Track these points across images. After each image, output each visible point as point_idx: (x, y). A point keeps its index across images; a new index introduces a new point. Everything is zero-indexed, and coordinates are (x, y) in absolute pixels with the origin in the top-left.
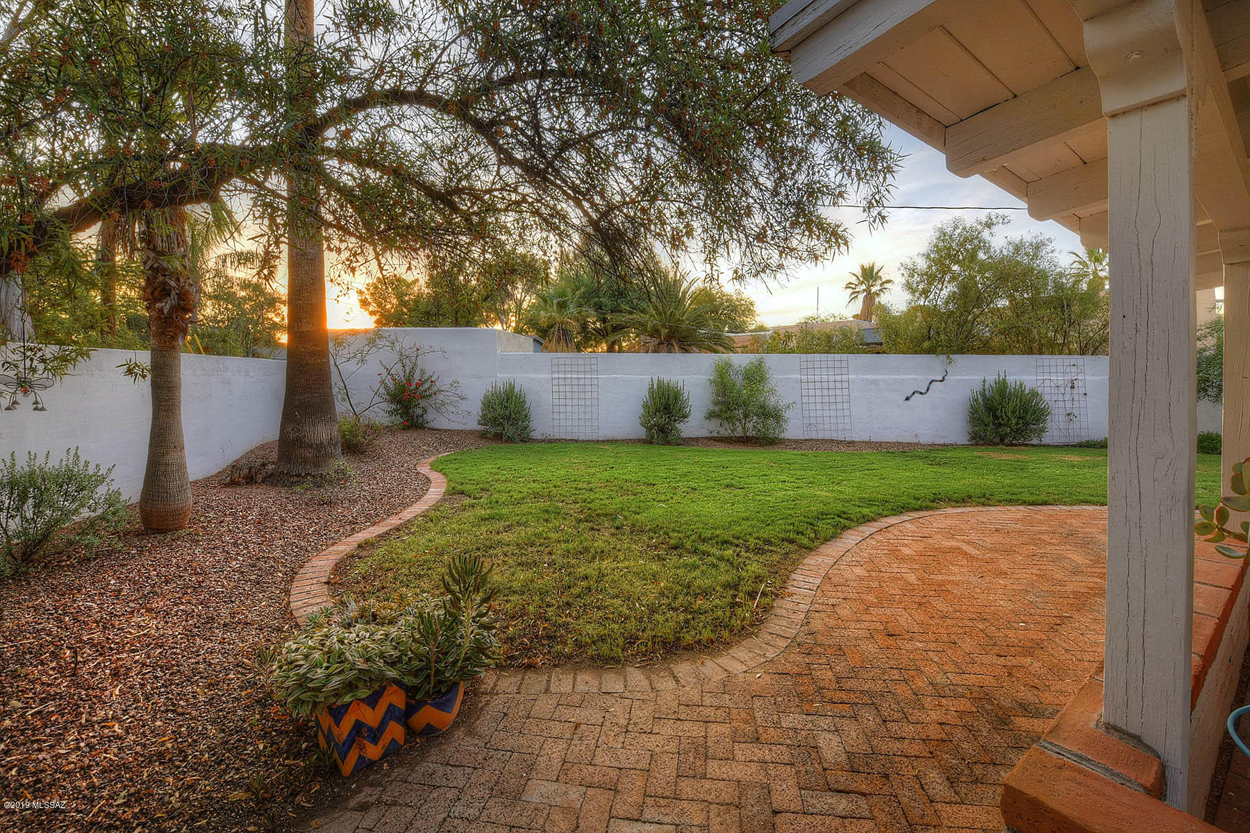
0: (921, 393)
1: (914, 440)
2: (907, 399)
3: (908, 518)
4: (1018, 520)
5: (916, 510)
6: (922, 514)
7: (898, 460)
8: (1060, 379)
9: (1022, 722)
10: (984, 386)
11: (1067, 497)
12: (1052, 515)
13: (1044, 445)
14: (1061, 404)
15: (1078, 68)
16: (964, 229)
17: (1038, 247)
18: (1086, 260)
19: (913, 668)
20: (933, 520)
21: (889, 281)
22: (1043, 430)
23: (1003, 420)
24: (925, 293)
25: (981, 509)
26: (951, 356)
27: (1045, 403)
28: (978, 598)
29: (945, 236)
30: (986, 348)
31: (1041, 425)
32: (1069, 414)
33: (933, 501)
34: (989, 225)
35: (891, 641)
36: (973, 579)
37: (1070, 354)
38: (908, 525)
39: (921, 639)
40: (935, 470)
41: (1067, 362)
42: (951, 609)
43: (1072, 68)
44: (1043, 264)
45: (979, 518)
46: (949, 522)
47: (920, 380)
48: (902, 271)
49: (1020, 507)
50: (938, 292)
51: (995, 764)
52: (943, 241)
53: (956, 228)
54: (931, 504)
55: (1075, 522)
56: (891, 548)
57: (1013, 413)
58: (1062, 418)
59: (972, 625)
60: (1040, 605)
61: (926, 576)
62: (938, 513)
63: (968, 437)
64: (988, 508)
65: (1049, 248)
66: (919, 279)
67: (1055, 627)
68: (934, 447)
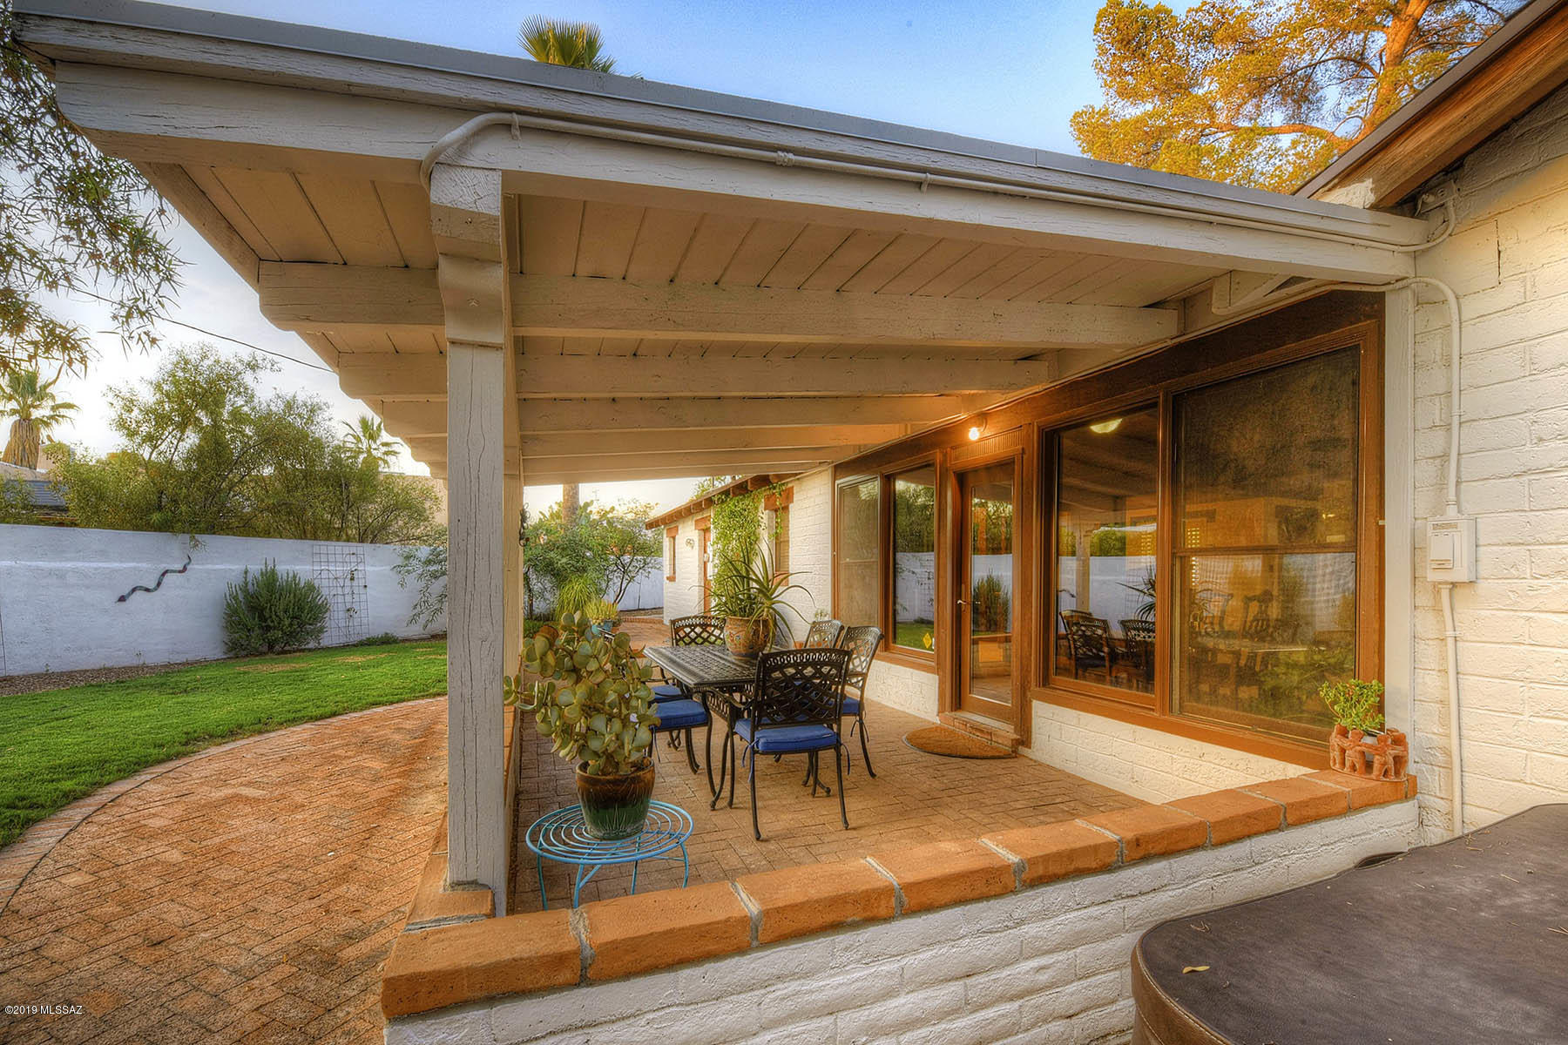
0: (147, 590)
1: (136, 662)
2: (122, 599)
3: (149, 777)
4: (306, 740)
5: (160, 762)
6: (171, 765)
7: (111, 696)
8: (339, 569)
9: (350, 953)
10: (246, 578)
11: (357, 703)
12: (342, 726)
13: (322, 648)
14: (340, 599)
15: (407, 266)
16: (217, 362)
17: (313, 410)
18: (361, 434)
19: (203, 967)
20: (190, 769)
21: (69, 406)
22: (321, 630)
23: (273, 621)
24: (151, 439)
25: (257, 738)
26: (197, 536)
27: (323, 599)
28: (274, 846)
29: (186, 363)
30: (247, 528)
31: (319, 624)
32: (348, 610)
33: (186, 744)
34: (253, 366)
35: (160, 952)
36: (264, 826)
37: (348, 541)
38: (151, 787)
39: (206, 926)
40: (180, 700)
41: (346, 550)
42: (241, 873)
43: (402, 264)
44: (318, 431)
45: (257, 750)
46: (216, 766)
47: (146, 570)
48: (111, 398)
49: (306, 726)
50: (175, 442)
51: (329, 1010)
52: (184, 370)
53: (204, 357)
54: (182, 749)
55: (368, 728)
56: (128, 826)
57: (285, 612)
58: (342, 615)
59: (272, 879)
60: (346, 827)
61: (196, 846)
62: (196, 758)
63: (224, 648)
64: (266, 735)
65: (326, 415)
66: (141, 417)
67: (365, 841)
68: (170, 669)
